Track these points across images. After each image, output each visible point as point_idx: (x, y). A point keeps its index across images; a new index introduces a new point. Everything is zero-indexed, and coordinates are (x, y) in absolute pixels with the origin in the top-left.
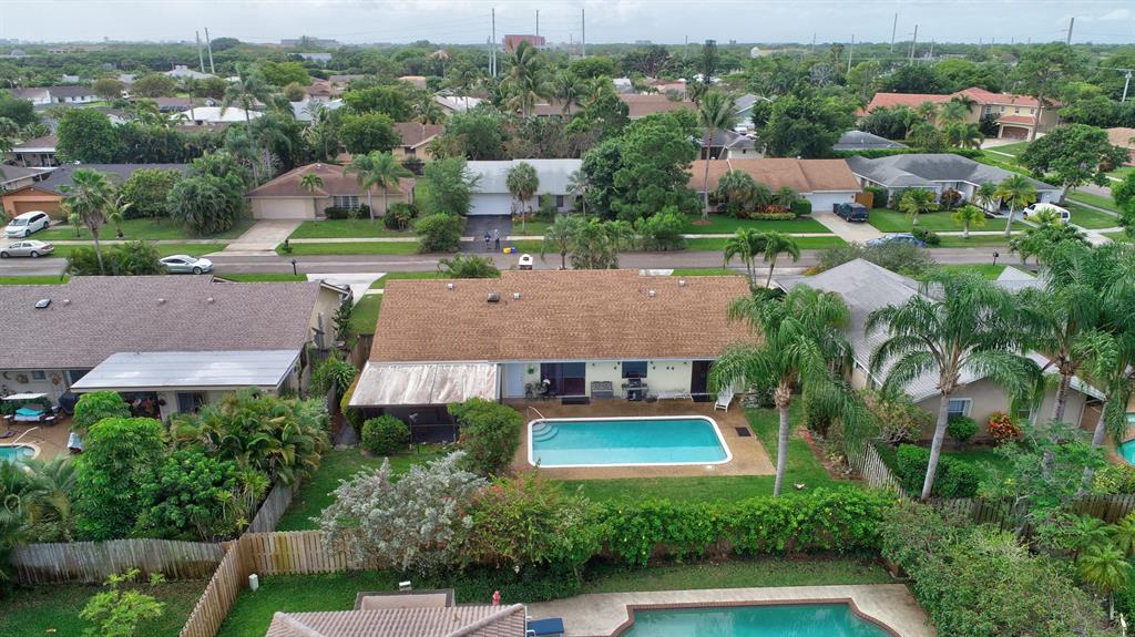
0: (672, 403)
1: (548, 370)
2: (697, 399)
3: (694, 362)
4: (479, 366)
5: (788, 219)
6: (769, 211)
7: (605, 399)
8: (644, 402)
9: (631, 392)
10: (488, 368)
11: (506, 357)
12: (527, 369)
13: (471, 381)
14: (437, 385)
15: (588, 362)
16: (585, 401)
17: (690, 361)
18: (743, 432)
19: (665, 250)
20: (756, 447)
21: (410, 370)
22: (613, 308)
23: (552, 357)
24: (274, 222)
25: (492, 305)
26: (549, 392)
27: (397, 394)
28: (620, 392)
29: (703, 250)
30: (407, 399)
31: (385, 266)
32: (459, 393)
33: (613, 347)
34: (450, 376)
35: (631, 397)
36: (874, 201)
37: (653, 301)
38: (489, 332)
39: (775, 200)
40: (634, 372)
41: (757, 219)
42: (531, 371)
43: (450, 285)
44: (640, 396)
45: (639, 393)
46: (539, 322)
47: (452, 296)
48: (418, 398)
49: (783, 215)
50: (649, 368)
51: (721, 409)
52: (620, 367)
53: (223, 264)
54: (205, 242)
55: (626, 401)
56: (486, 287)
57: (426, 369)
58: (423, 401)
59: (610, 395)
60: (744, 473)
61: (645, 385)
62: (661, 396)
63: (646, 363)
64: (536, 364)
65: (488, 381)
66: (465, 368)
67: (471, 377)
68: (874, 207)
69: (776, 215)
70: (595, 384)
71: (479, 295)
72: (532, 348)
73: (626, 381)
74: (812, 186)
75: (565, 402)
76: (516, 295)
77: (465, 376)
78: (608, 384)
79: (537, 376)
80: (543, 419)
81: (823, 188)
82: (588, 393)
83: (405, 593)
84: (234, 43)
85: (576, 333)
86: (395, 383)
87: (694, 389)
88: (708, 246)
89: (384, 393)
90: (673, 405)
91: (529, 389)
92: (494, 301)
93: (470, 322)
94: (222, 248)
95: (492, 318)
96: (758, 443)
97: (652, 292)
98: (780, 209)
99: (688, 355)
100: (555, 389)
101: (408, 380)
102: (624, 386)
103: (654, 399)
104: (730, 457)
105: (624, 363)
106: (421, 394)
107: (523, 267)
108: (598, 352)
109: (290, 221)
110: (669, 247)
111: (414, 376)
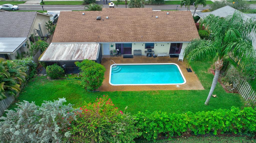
0: (163, 58)
1: (118, 46)
2: (171, 56)
3: (171, 43)
4: (92, 44)
7: (139, 56)
8: (152, 57)
9: (148, 54)
10: (95, 45)
11: (103, 41)
12: (110, 45)
13: (88, 50)
14: (75, 52)
15: (133, 43)
16: (131, 57)
17: (170, 43)
18: (189, 71)
19: (158, 4)
20: (195, 77)
21: (66, 45)
22: (142, 22)
23: (120, 41)
25: (98, 21)
26: (119, 53)
27: (59, 56)
28: (144, 53)
29: (170, 4)
30: (63, 58)
32: (83, 56)
33: (142, 38)
34: (81, 48)
35: (148, 55)
37: (157, 20)
38: (96, 31)
40: (149, 47)
42: (112, 46)
43: (83, 13)
44: (151, 55)
45: (151, 54)
46: (115, 28)
47: (84, 17)
48: (67, 58)
50: (155, 45)
51: (180, 61)
52: (144, 45)
53: (22, 7)
55: (146, 57)
56: (97, 14)
57: (73, 45)
58: (69, 59)
59: (140, 55)
60: (191, 89)
61: (153, 51)
62: (159, 56)
63: (154, 44)
64: (114, 44)
65: (95, 50)
66: (87, 45)
67: (89, 48)
70: (135, 51)
71: (93, 17)
72: (112, 37)
73: (146, 50)
75: (124, 57)
76: (107, 17)
77: (87, 48)
78: (140, 51)
79: (114, 48)
80: (115, 64)
82: (133, 54)
85: (129, 32)
86: (59, 51)
87: (170, 53)
88: (171, 3)
89: (54, 55)
90: (163, 59)
91: (111, 52)
92: (99, 19)
93: (90, 27)
95: (98, 26)
96: (195, 75)
97: (157, 17)
99: (169, 41)
100: (121, 52)
101: (65, 50)
102: (145, 52)
103: (156, 56)
104: (185, 82)
105: (146, 43)
106: (68, 56)
107: (111, 7)
108: (137, 40)
110: (159, 3)
111: (67, 48)
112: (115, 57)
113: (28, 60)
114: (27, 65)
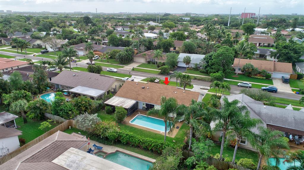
5: (263, 79)
6: (257, 76)
11: (139, 101)
12: (143, 103)
13: (128, 103)
14: (122, 103)
15: (155, 105)
18: (177, 128)
22: (166, 94)
23: (148, 102)
24: (137, 62)
30: (114, 104)
31: (147, 76)
36: (298, 77)
37: (175, 95)
38: (138, 94)
39: (260, 73)
41: (253, 78)
43: (137, 83)
46: (149, 94)
47: (136, 86)
49: (261, 78)
51: (178, 122)
54: (121, 65)
57: (123, 99)
68: (297, 79)
69: (259, 77)
74: (275, 70)
76: (148, 88)
79: (145, 105)
80: (140, 114)
81: (279, 71)
83: (79, 134)
84: (169, 14)
86: (115, 101)
89: (112, 102)
91: (143, 108)
92: (143, 88)
93: (136, 92)
94: (123, 67)
95: (141, 91)
96: (178, 131)
97: (176, 92)
98: (261, 75)
100: (148, 109)
106: (117, 104)
109: (140, 63)
111: (119, 100)
112: (144, 111)
113: (100, 102)
114: (99, 104)
